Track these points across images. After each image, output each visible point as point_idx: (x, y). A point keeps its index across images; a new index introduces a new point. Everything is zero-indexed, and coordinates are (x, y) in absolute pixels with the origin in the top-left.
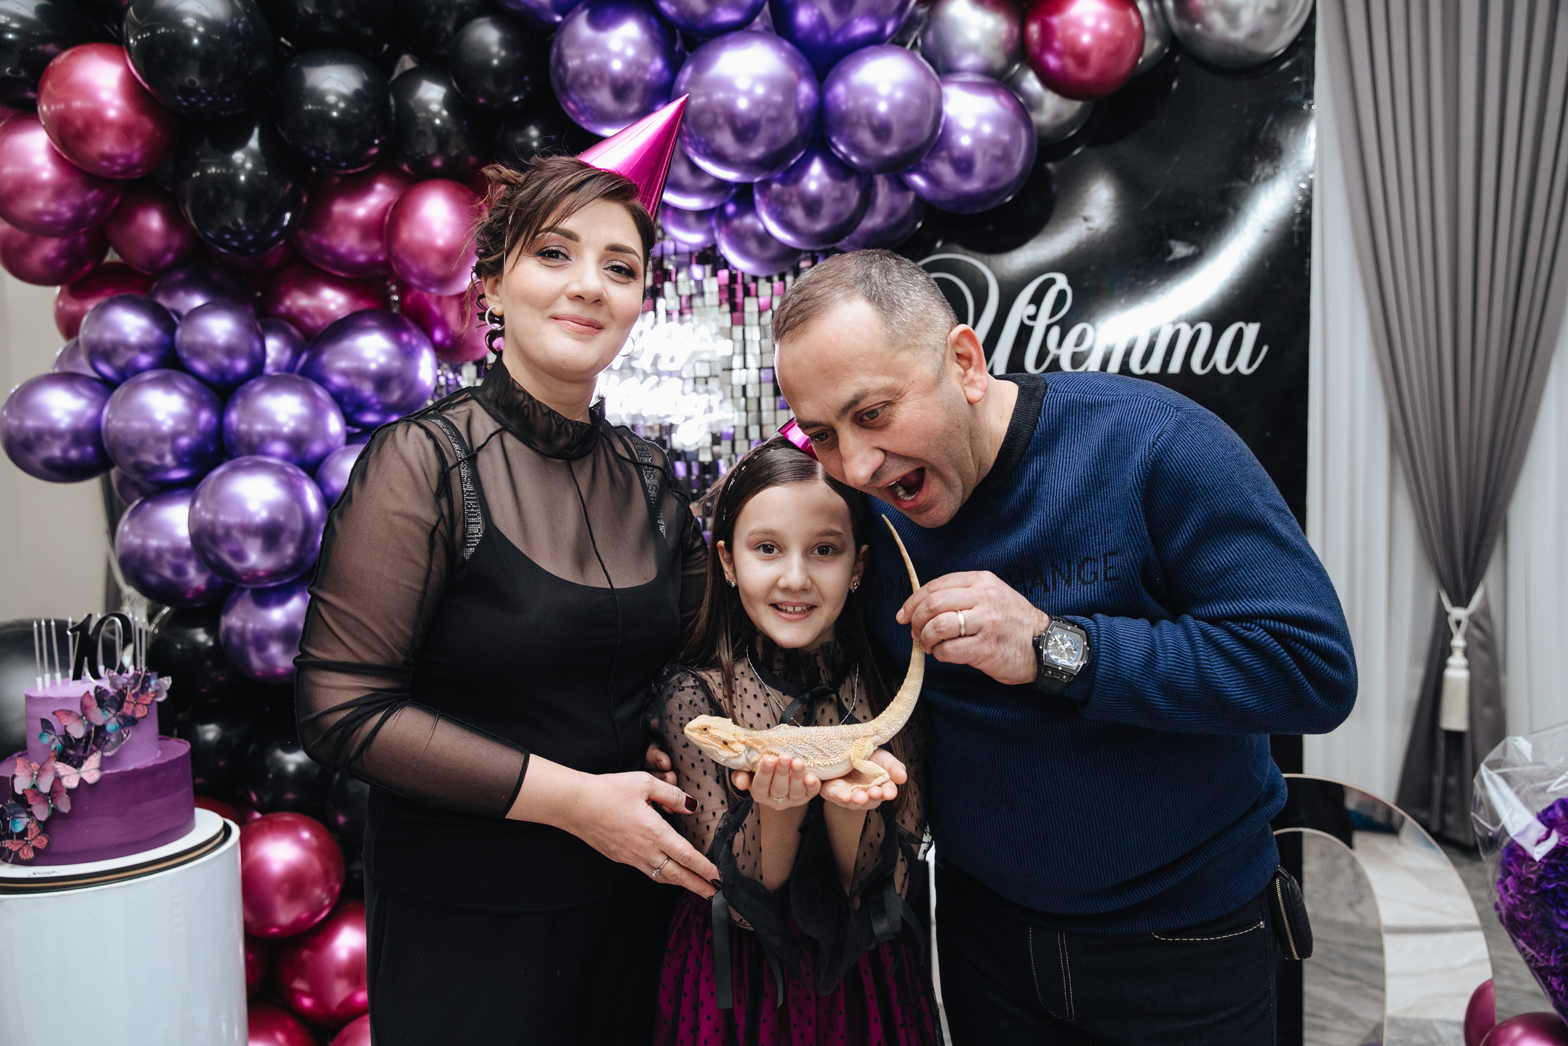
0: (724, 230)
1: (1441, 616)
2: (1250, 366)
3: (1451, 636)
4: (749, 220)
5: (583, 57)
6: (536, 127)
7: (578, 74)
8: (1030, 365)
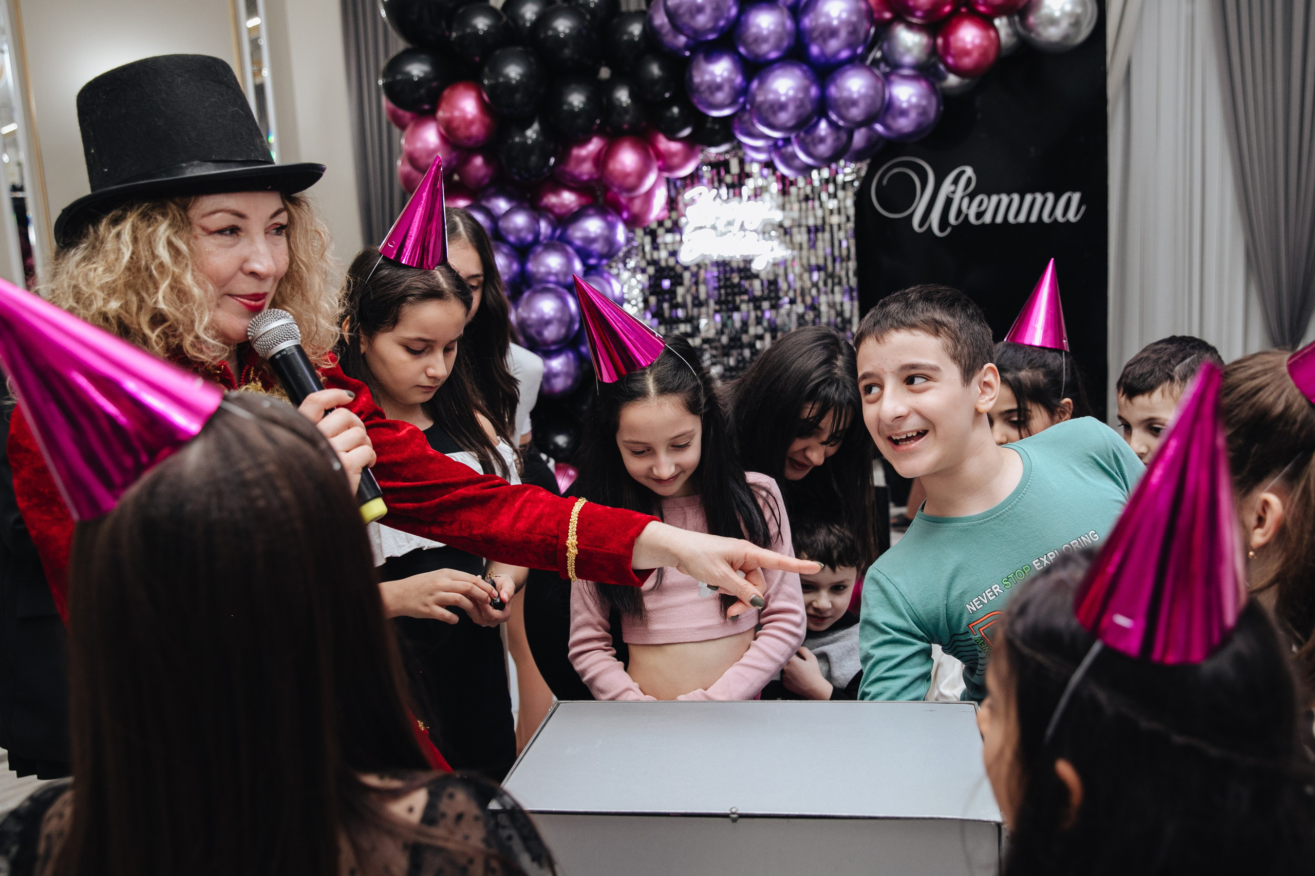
0: (777, 153)
4: (790, 149)
5: (702, 77)
6: (677, 107)
7: (700, 85)
8: (952, 219)
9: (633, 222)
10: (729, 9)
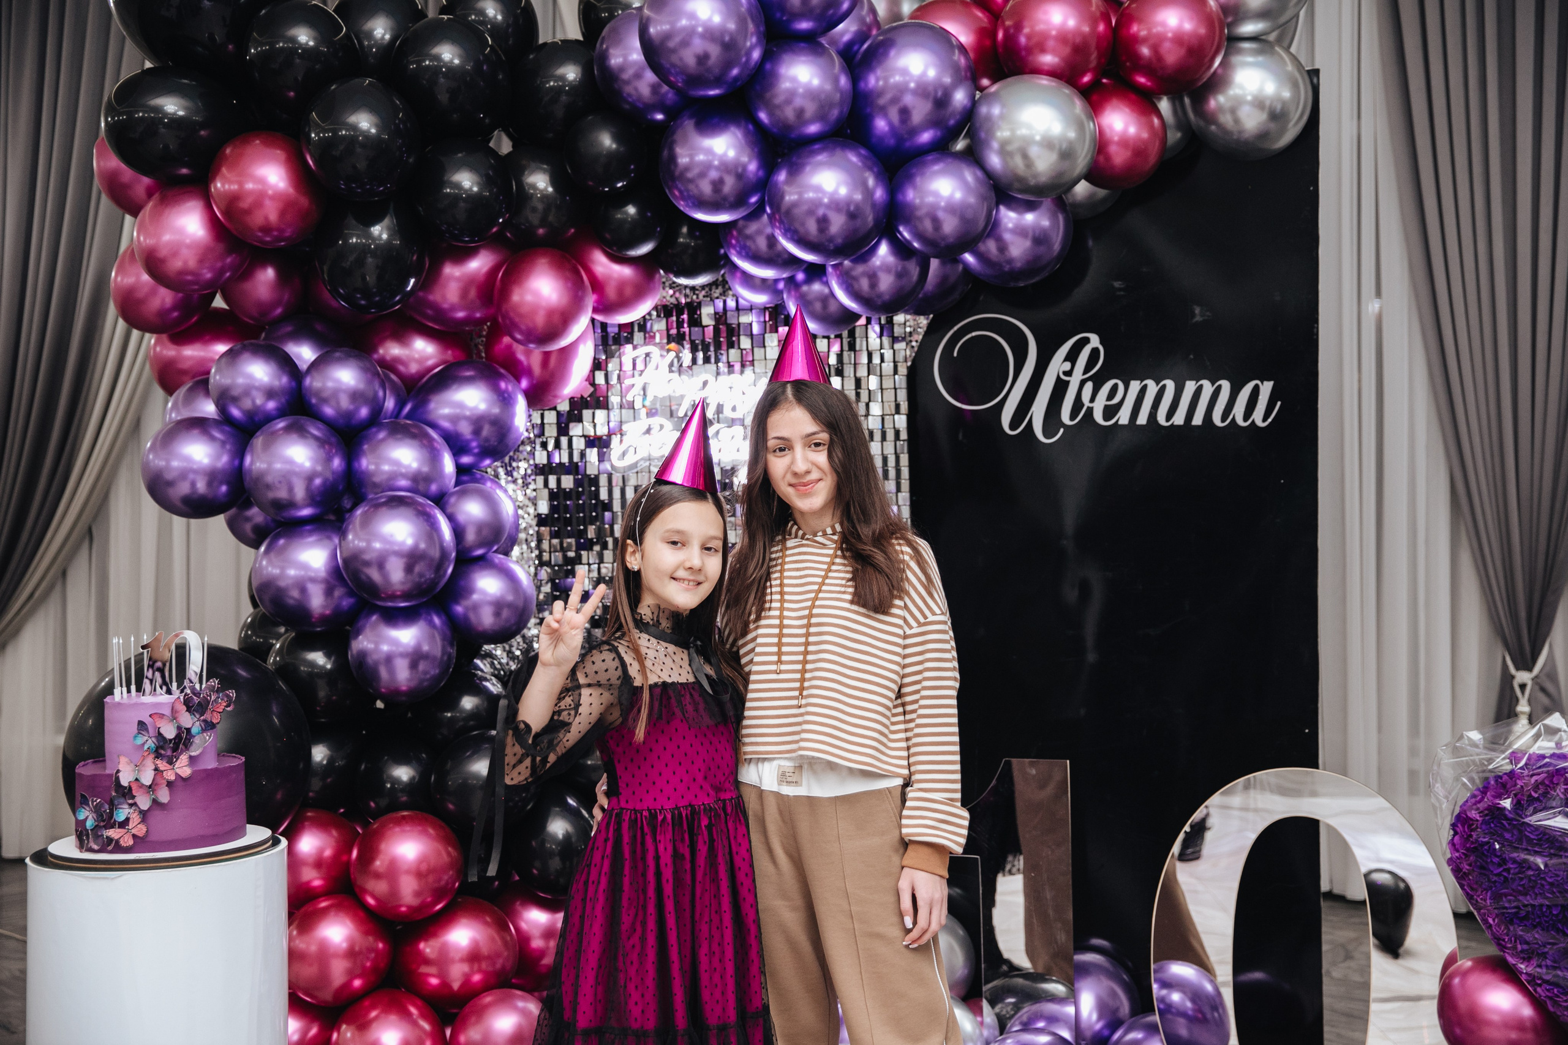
0: (793, 293)
1: (1507, 679)
2: (1264, 420)
3: (1517, 700)
4: (817, 287)
5: (691, 156)
6: (634, 205)
7: (687, 169)
8: (1065, 417)
9: (538, 396)
10: (752, 48)
